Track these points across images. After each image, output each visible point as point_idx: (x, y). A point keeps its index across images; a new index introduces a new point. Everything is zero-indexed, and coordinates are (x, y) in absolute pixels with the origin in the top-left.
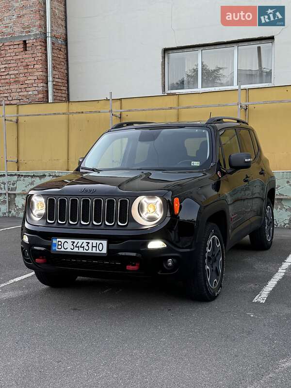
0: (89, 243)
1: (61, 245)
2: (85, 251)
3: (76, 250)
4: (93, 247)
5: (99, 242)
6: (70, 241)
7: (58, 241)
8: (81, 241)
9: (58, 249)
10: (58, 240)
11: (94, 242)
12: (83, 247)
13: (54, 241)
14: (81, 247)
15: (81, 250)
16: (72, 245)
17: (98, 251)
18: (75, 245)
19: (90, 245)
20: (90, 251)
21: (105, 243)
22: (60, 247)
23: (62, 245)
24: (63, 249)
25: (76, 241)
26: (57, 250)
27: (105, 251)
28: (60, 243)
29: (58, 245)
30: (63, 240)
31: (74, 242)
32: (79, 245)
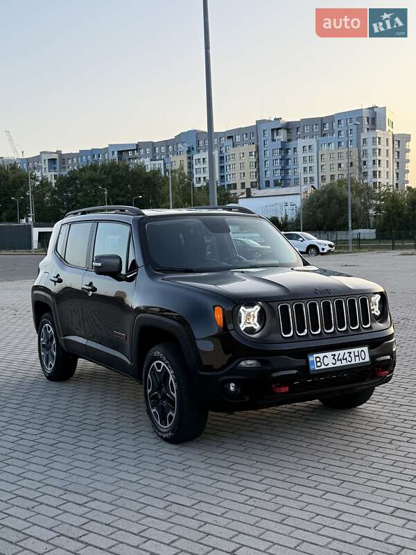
0: (350, 353)
1: (320, 361)
2: (349, 363)
3: (339, 364)
4: (355, 356)
5: (360, 349)
6: (329, 354)
7: (316, 358)
8: (342, 352)
9: (318, 367)
10: (315, 356)
11: (356, 350)
12: (346, 359)
13: (311, 359)
14: (344, 359)
15: (344, 363)
16: (334, 358)
17: (361, 361)
18: (336, 358)
19: (352, 355)
20: (353, 362)
21: (366, 349)
22: (319, 364)
23: (322, 361)
24: (323, 367)
25: (337, 353)
26: (317, 369)
27: (367, 359)
28: (318, 360)
29: (317, 362)
30: (321, 355)
31: (334, 355)
32: (341, 357)
